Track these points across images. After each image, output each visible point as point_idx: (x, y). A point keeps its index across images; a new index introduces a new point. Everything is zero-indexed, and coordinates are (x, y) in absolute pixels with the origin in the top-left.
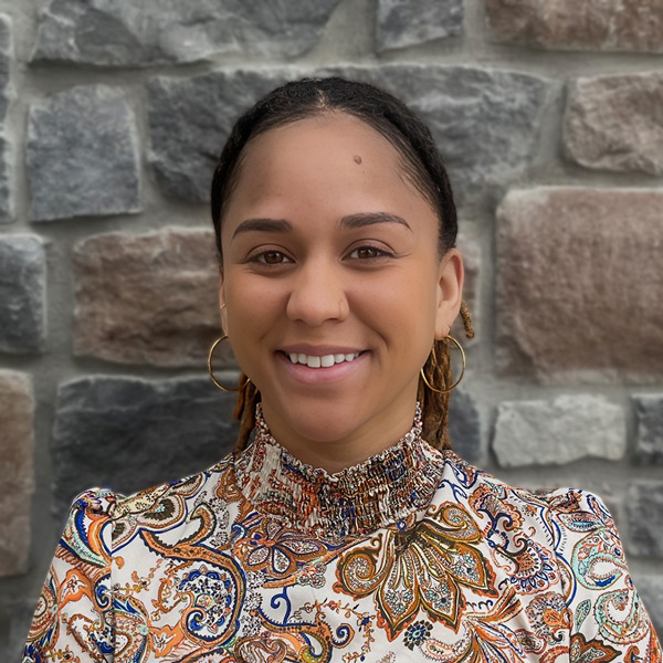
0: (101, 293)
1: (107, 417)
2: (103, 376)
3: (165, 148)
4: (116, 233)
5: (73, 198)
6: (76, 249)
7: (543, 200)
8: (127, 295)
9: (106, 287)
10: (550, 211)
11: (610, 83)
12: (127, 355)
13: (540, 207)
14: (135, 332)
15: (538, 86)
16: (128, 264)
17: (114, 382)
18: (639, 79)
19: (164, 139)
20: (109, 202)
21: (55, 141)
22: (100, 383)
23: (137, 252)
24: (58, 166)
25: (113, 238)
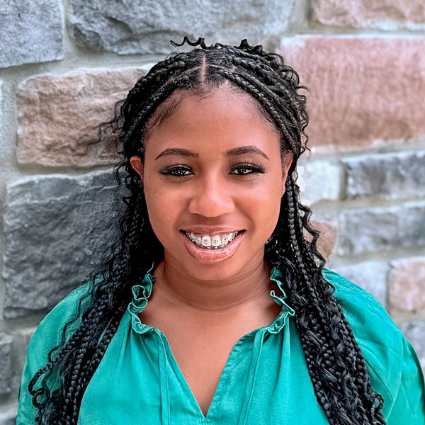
0: (38, 117)
1: (46, 206)
2: (43, 177)
3: (82, 14)
4: (48, 74)
5: (23, 51)
6: (20, 87)
7: (302, 44)
8: (59, 118)
9: (42, 112)
10: (306, 50)
12: (59, 161)
13: (300, 49)
14: (66, 144)
16: (59, 96)
17: (50, 180)
19: (82, 7)
20: (45, 53)
21: (9, 9)
22: (41, 181)
23: (65, 88)
24: (12, 28)
25: (47, 77)
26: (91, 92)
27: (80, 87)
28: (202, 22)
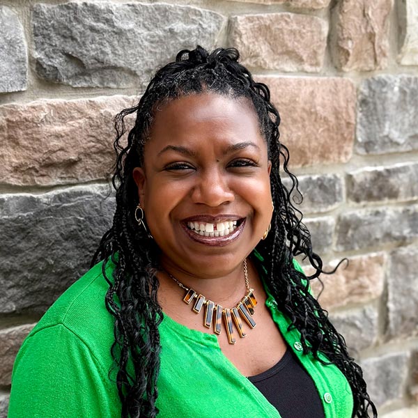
0: (6, 142)
1: (15, 221)
2: (11, 195)
3: (43, 50)
4: (14, 103)
8: (25, 143)
9: (9, 138)
11: (250, 20)
12: (25, 181)
15: (220, 19)
16: (25, 123)
17: (17, 198)
18: (262, 18)
19: (43, 44)
20: (12, 84)
22: (10, 199)
23: (29, 116)
25: (13, 106)
26: (51, 120)
27: (42, 115)
28: (143, 60)
